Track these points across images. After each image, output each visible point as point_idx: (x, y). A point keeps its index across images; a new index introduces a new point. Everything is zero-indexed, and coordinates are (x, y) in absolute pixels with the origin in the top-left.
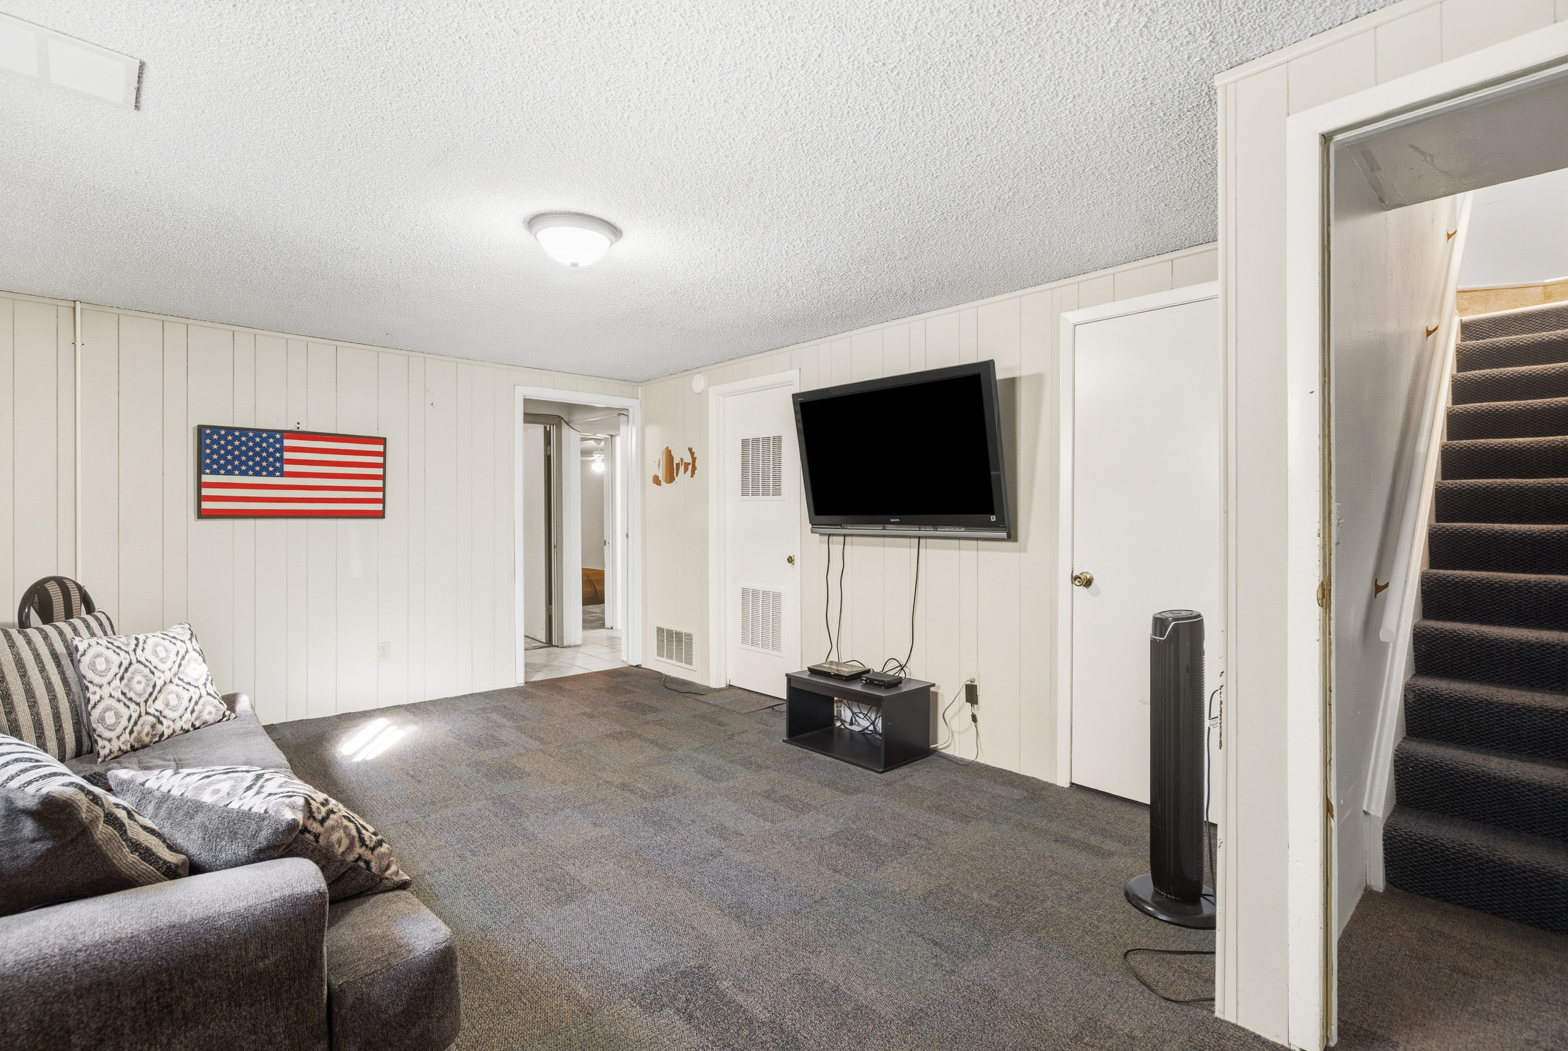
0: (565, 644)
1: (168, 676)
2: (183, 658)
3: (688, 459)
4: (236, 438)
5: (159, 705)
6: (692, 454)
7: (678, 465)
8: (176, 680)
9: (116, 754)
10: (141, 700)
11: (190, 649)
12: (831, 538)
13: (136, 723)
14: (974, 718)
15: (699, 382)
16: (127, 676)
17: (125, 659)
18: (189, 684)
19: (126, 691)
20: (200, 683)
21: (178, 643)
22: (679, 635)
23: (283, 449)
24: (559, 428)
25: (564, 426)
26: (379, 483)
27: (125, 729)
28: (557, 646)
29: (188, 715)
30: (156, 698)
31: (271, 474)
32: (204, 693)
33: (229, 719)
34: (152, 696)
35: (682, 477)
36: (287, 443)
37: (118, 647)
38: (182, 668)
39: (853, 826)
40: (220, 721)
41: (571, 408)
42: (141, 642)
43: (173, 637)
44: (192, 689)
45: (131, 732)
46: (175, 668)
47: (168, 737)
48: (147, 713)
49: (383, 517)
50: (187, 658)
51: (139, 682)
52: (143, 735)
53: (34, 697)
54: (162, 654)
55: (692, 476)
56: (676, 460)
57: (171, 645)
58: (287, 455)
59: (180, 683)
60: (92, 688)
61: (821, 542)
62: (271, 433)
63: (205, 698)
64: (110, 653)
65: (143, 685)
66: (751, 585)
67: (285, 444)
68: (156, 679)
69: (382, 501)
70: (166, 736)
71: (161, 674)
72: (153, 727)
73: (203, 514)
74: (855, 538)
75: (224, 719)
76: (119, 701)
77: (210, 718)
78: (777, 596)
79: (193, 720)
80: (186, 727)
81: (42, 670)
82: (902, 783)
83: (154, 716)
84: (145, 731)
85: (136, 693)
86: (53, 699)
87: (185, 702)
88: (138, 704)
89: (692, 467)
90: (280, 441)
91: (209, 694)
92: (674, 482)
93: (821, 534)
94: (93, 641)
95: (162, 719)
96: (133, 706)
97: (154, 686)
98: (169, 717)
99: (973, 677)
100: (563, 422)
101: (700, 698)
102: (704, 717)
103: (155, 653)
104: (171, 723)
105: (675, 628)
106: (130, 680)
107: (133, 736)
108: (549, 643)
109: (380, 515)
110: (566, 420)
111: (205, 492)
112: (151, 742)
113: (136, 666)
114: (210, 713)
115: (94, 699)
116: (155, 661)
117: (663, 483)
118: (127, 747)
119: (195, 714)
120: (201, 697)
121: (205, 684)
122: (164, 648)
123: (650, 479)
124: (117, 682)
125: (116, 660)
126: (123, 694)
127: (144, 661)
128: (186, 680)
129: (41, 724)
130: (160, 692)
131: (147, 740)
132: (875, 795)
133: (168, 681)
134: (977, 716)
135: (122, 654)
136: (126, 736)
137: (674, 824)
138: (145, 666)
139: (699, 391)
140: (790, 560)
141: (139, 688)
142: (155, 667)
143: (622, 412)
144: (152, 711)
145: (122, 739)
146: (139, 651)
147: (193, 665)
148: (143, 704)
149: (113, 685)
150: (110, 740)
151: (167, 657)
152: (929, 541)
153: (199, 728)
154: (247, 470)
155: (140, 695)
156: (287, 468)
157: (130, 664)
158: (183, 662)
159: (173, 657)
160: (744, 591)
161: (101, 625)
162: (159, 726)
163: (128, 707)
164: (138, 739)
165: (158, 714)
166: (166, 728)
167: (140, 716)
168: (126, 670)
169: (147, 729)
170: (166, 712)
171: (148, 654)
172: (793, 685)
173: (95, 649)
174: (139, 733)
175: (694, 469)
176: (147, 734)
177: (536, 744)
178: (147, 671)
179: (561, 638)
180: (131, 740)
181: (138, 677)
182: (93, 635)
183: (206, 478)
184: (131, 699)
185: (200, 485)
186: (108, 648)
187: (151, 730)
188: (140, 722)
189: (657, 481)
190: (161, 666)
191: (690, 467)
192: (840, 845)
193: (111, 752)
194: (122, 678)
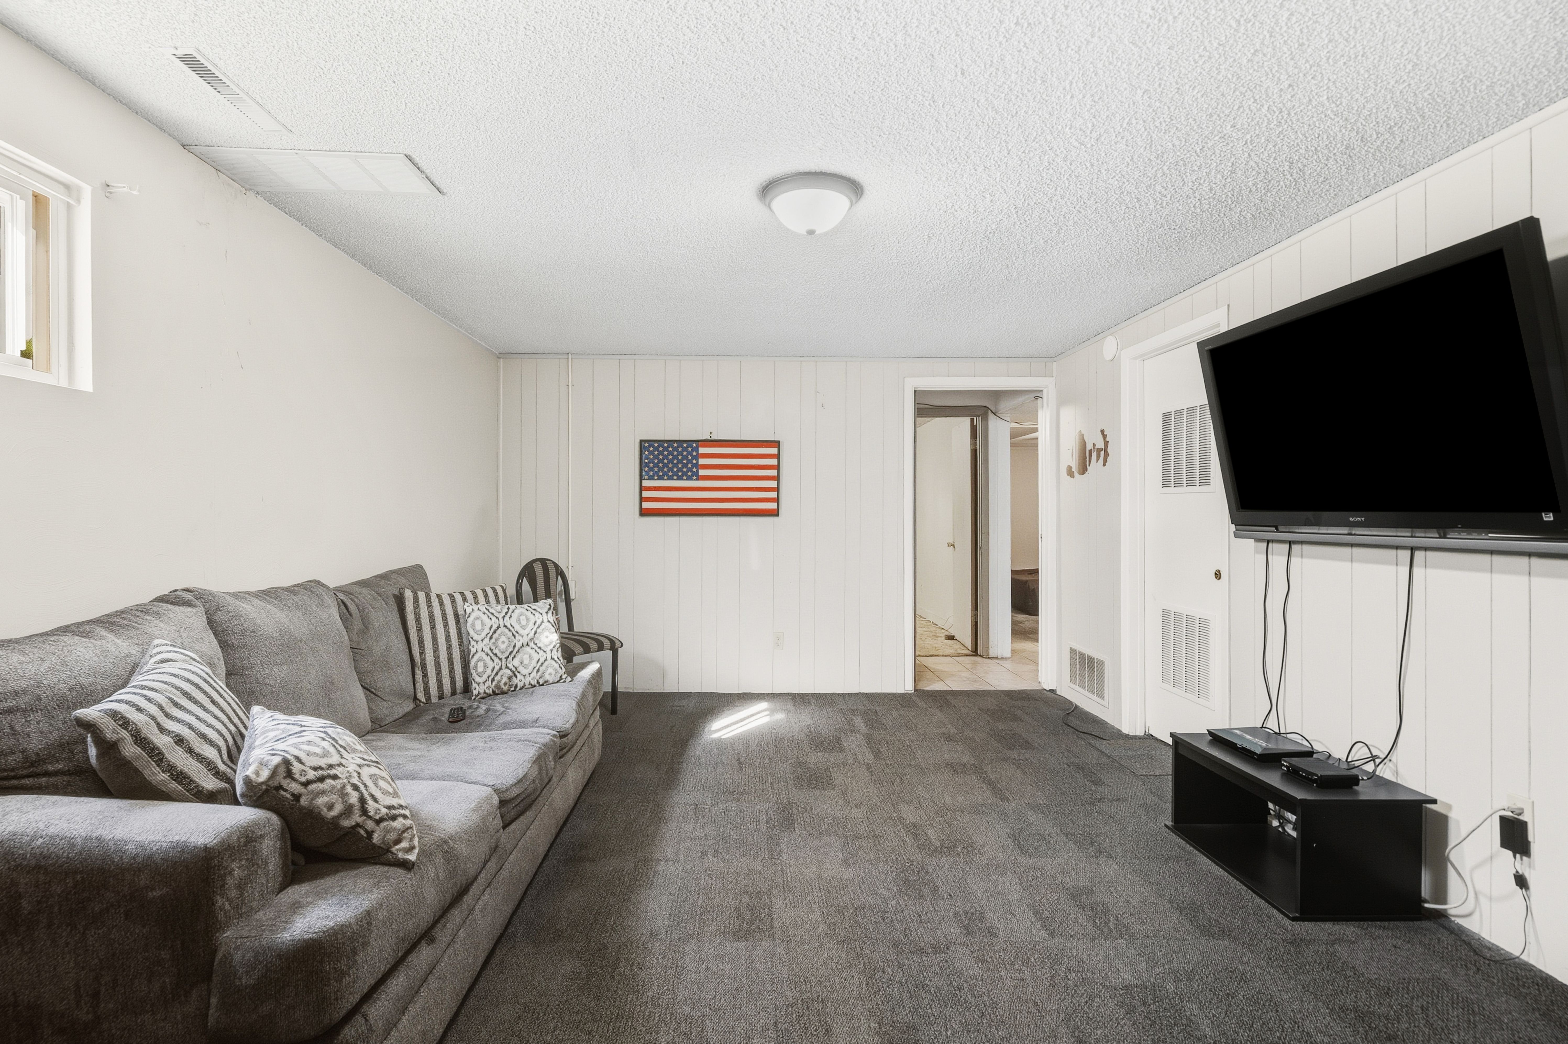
0: (991, 655)
1: (525, 640)
2: (539, 627)
3: (1100, 445)
4: (665, 449)
5: (516, 662)
6: (1104, 436)
7: (1090, 451)
8: (532, 644)
9: (482, 695)
10: (503, 657)
11: (545, 620)
12: (1270, 545)
13: (497, 674)
14: (1521, 881)
15: (1109, 346)
16: (495, 636)
17: (494, 622)
18: (540, 648)
19: (493, 648)
20: (548, 649)
21: (537, 614)
22: (1091, 660)
23: (698, 456)
24: (985, 418)
25: (991, 416)
26: (773, 484)
27: (489, 677)
28: (982, 656)
29: (534, 673)
30: (515, 656)
31: (689, 478)
32: (549, 658)
33: (565, 682)
34: (512, 655)
35: (1095, 466)
36: (702, 450)
37: (492, 614)
38: (537, 635)
39: (1171, 987)
40: (558, 682)
41: (997, 395)
42: (511, 611)
43: (534, 610)
44: (541, 652)
45: (493, 680)
46: (532, 635)
47: (521, 689)
48: (507, 667)
49: (777, 515)
50: (542, 627)
51: (503, 642)
52: (502, 684)
53: (437, 644)
54: (524, 622)
55: (1104, 465)
56: (1089, 447)
57: (532, 616)
58: (702, 461)
59: (534, 646)
60: (473, 643)
61: (1257, 551)
62: (689, 442)
63: (549, 661)
64: (485, 617)
65: (506, 644)
66: (1174, 606)
67: (700, 452)
68: (515, 641)
69: (777, 500)
70: (519, 688)
71: (520, 638)
72: (510, 678)
73: (644, 513)
74: (1306, 547)
75: (562, 681)
76: (487, 655)
77: (551, 679)
78: (1204, 624)
79: (538, 678)
80: (533, 683)
81: (446, 625)
82: (1323, 948)
83: (511, 670)
84: (503, 682)
85: (499, 650)
86: (449, 647)
87: (534, 663)
88: (500, 659)
89: (1104, 453)
90: (696, 449)
91: (552, 659)
92: (1087, 473)
93: (1258, 540)
94: (476, 607)
95: (516, 673)
96: (496, 660)
97: (514, 647)
98: (522, 672)
99: (1520, 805)
100: (990, 412)
101: (1097, 743)
102: (1081, 768)
103: (519, 621)
104: (522, 678)
105: (1088, 651)
106: (497, 640)
107: (494, 683)
108: (975, 652)
109: (775, 513)
110: (993, 409)
111: (645, 494)
112: (509, 690)
113: (502, 629)
114: (550, 674)
115: (473, 650)
116: (517, 628)
117: (1076, 474)
118: (490, 691)
119: (539, 674)
120: (546, 660)
121: (551, 651)
122: (526, 617)
123: (1064, 471)
124: (487, 640)
125: (488, 623)
126: (491, 650)
127: (509, 626)
128: (538, 645)
129: (440, 665)
130: (518, 652)
131: (505, 688)
132: (1252, 952)
133: (525, 644)
134: (1527, 875)
135: (494, 619)
136: (489, 683)
137: (926, 891)
138: (510, 630)
139: (1111, 357)
140: (1218, 575)
141: (503, 647)
142: (517, 633)
143: (1037, 395)
144: (510, 666)
145: (487, 684)
146: (507, 618)
147: (546, 633)
148: (504, 660)
149: (484, 642)
150: (479, 684)
151: (527, 625)
152: (1430, 554)
153: (543, 685)
154: (663, 475)
155: (503, 653)
156: (702, 472)
157: (498, 627)
158: (538, 631)
159: (531, 625)
160: (1165, 613)
161: (496, 595)
162: (514, 678)
163: (493, 660)
164: (498, 686)
165: (514, 669)
166: (518, 681)
167: (501, 669)
168: (495, 632)
169: (505, 679)
170: (521, 669)
171: (513, 621)
172: (1181, 751)
173: (476, 614)
174: (499, 682)
175: (1106, 455)
176: (505, 684)
177: (869, 757)
178: (510, 634)
179: (987, 648)
180: (492, 687)
181: (503, 638)
182: (477, 603)
183: (646, 483)
184: (495, 655)
185: (642, 488)
186: (484, 613)
187: (508, 681)
188: (500, 674)
189: (1070, 473)
190: (521, 631)
191: (1102, 453)
192: (1120, 1007)
193: (479, 693)
194: (491, 638)
